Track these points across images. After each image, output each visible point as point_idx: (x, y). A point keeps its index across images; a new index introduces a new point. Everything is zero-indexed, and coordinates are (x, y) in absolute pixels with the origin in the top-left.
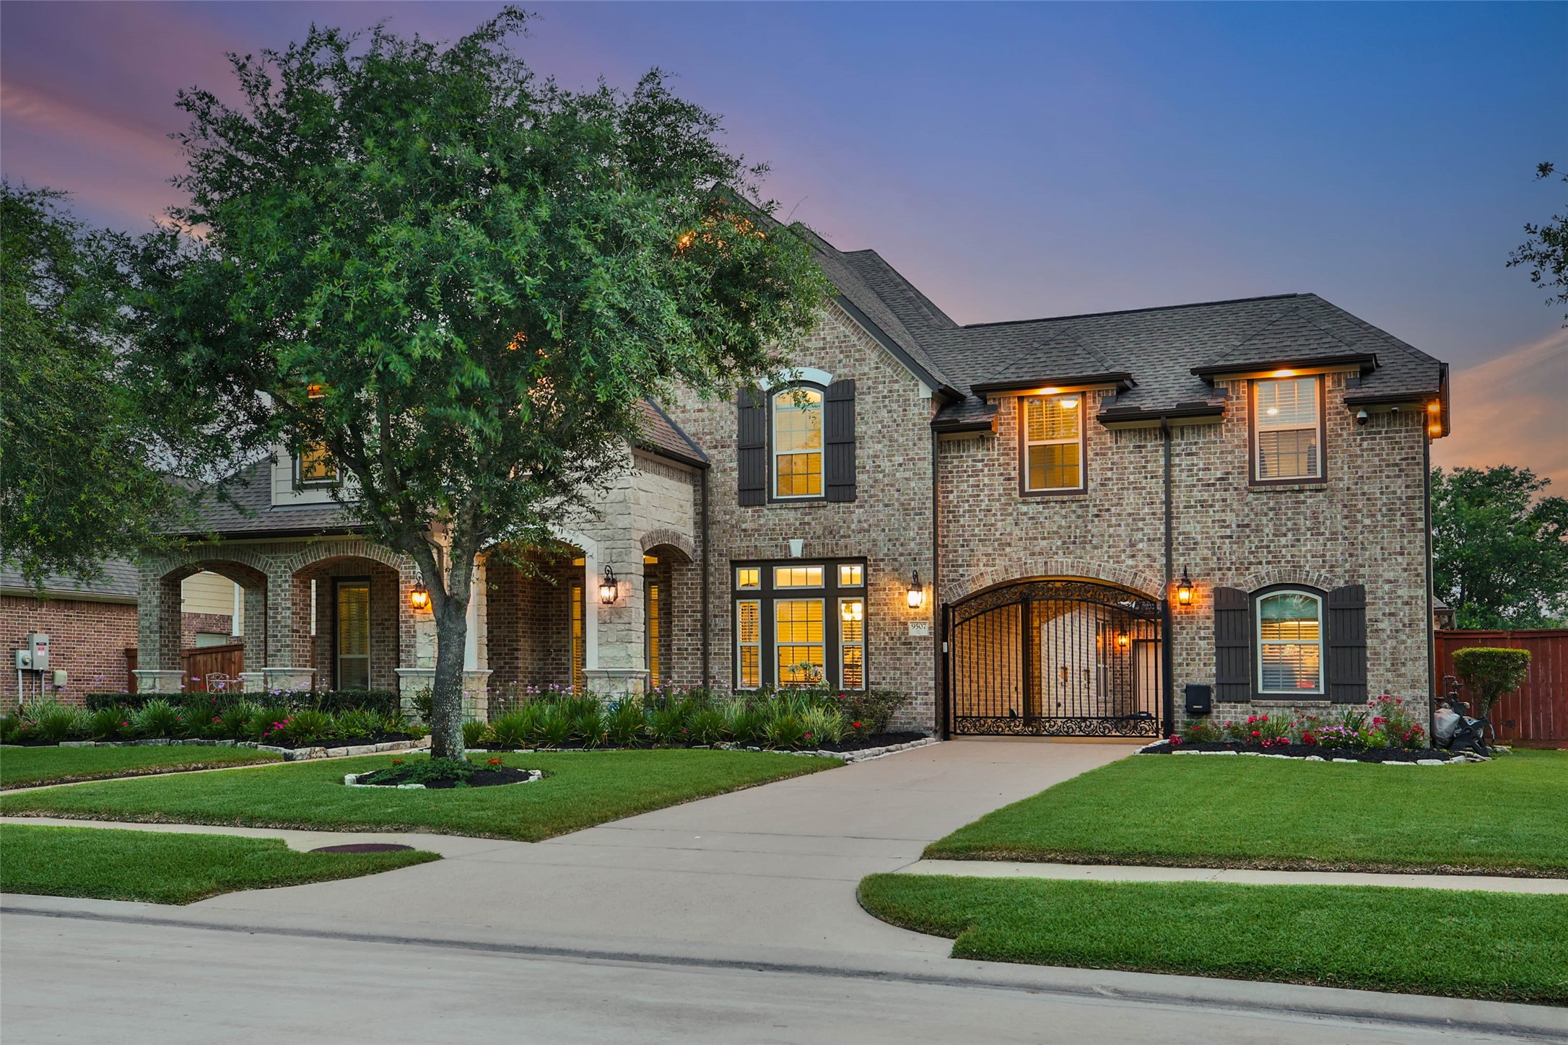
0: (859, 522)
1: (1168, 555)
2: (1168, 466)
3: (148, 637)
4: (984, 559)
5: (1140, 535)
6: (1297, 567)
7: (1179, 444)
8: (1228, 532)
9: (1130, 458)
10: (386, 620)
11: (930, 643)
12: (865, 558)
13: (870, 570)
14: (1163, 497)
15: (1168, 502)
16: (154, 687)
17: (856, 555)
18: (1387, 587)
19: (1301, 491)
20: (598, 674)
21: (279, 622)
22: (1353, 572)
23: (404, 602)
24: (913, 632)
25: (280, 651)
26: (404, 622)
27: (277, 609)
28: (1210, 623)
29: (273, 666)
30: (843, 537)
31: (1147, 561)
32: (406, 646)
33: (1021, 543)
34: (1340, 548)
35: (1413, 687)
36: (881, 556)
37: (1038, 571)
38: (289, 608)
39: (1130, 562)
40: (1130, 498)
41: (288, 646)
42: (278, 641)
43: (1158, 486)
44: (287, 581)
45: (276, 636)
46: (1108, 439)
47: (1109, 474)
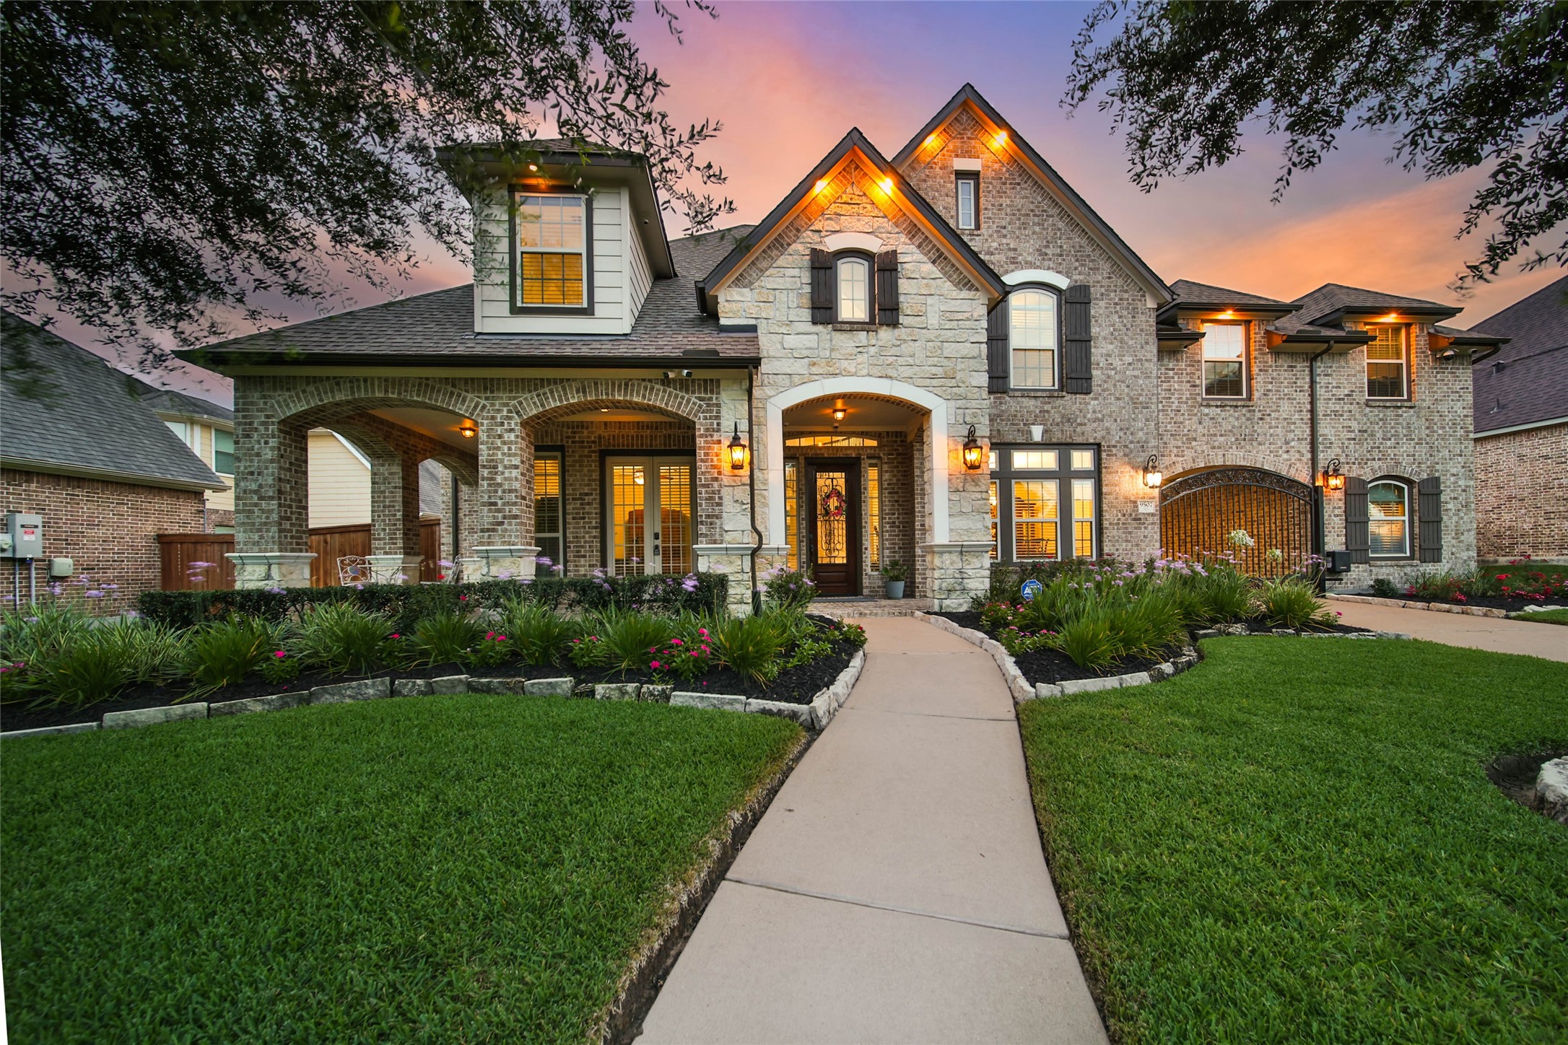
0: (1094, 412)
1: (1313, 450)
2: (1313, 383)
3: (256, 505)
4: (1175, 451)
5: (1292, 435)
6: (1398, 463)
7: (1320, 367)
8: (1353, 435)
9: (1285, 375)
10: (587, 494)
11: (1157, 519)
12: (1099, 445)
13: (1104, 455)
14: (1309, 407)
15: (1313, 411)
16: (268, 577)
17: (1091, 441)
18: (1452, 479)
19: (1400, 407)
20: (946, 549)
21: (500, 485)
22: (1431, 467)
23: (702, 461)
24: (1142, 509)
25: (502, 523)
26: (703, 486)
27: (496, 467)
28: (1342, 504)
29: (489, 544)
30: (1081, 424)
31: (1297, 456)
32: (708, 516)
33: (1205, 439)
34: (1422, 451)
35: (1468, 550)
36: (1113, 443)
37: (1219, 462)
38: (516, 467)
39: (1285, 456)
40: (1285, 407)
41: (516, 517)
42: (499, 511)
43: (1304, 398)
44: (511, 430)
45: (495, 504)
46: (1269, 358)
47: (1270, 387)
